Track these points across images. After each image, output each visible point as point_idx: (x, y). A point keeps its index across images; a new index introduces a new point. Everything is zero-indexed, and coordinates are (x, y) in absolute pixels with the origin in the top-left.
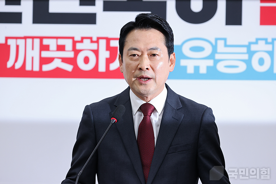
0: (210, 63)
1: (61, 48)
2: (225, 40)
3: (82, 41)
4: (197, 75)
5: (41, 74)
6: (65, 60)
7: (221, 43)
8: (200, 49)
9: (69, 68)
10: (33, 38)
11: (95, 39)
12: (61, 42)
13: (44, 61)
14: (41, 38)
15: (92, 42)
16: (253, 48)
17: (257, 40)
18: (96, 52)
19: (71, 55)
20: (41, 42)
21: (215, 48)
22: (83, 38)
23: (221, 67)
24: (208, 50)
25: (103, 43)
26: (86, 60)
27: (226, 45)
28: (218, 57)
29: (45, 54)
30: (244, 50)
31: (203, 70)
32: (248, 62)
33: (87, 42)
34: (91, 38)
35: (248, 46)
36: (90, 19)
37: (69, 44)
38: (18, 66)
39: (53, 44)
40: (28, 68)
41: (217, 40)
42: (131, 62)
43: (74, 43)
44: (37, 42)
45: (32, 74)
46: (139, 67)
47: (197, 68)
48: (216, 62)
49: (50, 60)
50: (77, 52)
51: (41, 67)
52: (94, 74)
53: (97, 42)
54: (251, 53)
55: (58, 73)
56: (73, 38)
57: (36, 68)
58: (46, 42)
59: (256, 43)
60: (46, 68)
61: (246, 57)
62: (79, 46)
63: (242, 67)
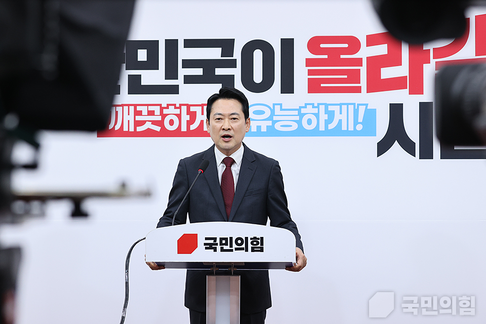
0: (270, 123)
1: (151, 113)
2: (281, 105)
3: (167, 108)
4: (259, 133)
5: (135, 134)
6: (154, 123)
7: (277, 108)
8: (262, 112)
9: (158, 129)
10: (128, 105)
11: (178, 106)
12: (151, 108)
13: (138, 123)
14: (135, 106)
15: (176, 108)
16: (303, 111)
17: (306, 104)
18: (179, 116)
19: (159, 118)
20: (135, 109)
21: (273, 111)
22: (168, 105)
23: (278, 126)
24: (268, 113)
25: (184, 109)
26: (171, 123)
27: (281, 109)
28: (275, 118)
29: (138, 118)
30: (296, 113)
31: (264, 129)
32: (299, 122)
33: (172, 108)
34: (175, 105)
35: (299, 110)
36: (174, 90)
37: (157, 110)
38: (117, 127)
39: (144, 110)
40: (126, 129)
41: (274, 105)
42: (216, 124)
43: (162, 109)
44: (132, 108)
45: (128, 134)
46: (223, 127)
47: (259, 127)
48: (274, 122)
49: (142, 123)
50: (164, 116)
51: (135, 129)
52: (178, 133)
53: (180, 108)
54: (301, 115)
55: (149, 133)
56: (160, 105)
57: (132, 129)
58: (139, 108)
59: (305, 107)
60: (139, 129)
61: (297, 118)
62: (165, 111)
63: (295, 126)
